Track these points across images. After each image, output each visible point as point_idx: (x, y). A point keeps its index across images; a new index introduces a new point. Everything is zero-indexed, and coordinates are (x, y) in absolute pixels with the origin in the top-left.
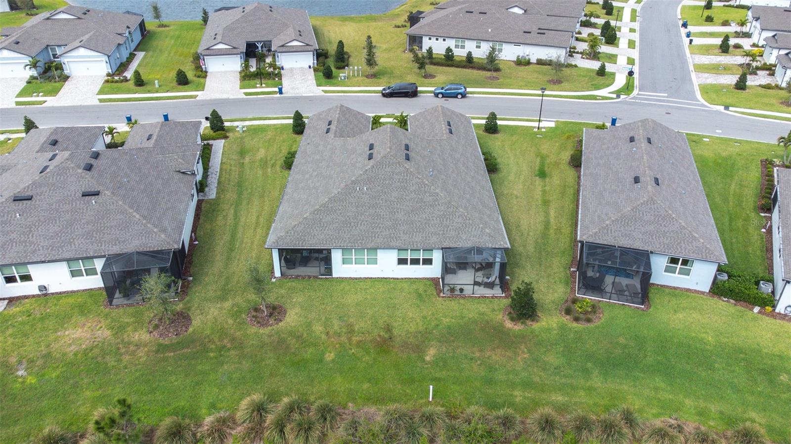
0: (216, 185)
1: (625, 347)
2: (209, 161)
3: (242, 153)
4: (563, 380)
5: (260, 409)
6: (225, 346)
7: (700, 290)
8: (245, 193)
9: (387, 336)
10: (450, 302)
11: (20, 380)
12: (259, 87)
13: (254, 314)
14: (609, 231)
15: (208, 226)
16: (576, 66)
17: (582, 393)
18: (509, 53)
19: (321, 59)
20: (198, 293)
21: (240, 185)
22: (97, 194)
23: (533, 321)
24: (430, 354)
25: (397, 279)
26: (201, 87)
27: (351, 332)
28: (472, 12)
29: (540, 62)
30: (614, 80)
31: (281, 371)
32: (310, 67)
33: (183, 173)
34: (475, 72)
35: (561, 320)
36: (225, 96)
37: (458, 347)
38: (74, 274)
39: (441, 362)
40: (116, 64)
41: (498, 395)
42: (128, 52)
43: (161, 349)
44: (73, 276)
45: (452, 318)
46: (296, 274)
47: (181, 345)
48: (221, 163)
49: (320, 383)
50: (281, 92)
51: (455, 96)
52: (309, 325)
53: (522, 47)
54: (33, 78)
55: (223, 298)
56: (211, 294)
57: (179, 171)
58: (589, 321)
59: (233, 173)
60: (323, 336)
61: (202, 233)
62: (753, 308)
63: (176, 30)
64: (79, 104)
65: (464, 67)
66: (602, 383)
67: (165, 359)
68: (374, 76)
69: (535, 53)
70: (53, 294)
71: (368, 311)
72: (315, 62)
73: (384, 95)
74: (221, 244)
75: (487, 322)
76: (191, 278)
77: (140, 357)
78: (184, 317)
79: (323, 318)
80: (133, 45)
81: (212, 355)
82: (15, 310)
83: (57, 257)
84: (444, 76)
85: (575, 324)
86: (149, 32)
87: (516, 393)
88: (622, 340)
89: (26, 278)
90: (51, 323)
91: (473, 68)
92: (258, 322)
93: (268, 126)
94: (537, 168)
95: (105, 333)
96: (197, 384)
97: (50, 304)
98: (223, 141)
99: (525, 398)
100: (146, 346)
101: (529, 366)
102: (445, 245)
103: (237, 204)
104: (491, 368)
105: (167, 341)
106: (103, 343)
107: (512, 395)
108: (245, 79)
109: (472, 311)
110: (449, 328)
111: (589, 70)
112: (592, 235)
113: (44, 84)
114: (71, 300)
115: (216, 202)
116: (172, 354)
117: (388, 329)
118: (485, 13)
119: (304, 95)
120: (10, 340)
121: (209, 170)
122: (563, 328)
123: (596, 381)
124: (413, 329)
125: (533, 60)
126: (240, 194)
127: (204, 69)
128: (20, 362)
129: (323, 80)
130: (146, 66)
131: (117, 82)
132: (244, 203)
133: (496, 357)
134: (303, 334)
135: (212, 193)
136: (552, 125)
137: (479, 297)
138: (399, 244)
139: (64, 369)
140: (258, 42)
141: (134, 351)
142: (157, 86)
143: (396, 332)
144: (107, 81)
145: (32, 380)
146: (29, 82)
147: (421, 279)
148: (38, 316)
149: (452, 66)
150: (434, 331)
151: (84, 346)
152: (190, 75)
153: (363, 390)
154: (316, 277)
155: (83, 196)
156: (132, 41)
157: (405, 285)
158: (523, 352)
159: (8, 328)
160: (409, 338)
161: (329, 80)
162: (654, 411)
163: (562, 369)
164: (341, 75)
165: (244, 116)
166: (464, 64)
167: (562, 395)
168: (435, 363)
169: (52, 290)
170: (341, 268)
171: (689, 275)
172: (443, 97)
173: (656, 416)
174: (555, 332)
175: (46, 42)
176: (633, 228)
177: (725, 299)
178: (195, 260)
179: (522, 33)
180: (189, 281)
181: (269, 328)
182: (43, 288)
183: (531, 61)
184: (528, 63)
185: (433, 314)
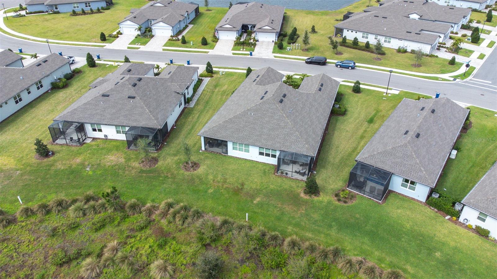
0: (196, 101)
1: (357, 219)
2: (198, 88)
3: (216, 86)
4: (316, 227)
5: (170, 206)
6: (168, 176)
7: (420, 200)
8: (208, 107)
9: (240, 188)
10: (278, 178)
11: (87, 172)
12: (242, 51)
13: (185, 165)
14: (374, 158)
15: (183, 121)
16: (437, 57)
17: (323, 235)
18: (395, 44)
19: (281, 38)
20: (166, 150)
21: (207, 102)
22: (134, 98)
23: (315, 196)
24: (257, 200)
25: (258, 162)
26: (212, 47)
27: (225, 182)
28: (378, 17)
29: (413, 52)
30: (459, 69)
31: (187, 192)
32: (273, 41)
33: (178, 93)
34: (369, 54)
35: (331, 199)
36: (222, 54)
37: (272, 200)
38: (118, 132)
39: (261, 205)
40: (177, 31)
41: (280, 226)
42: (185, 24)
43: (142, 171)
44: (117, 133)
45: (275, 186)
46: (212, 150)
47: (150, 172)
48: (203, 90)
49: (201, 201)
50: (251, 54)
51: (347, 67)
52: (208, 174)
53: (403, 41)
54: (139, 35)
55: (175, 155)
56: (172, 152)
57: (176, 92)
58: (345, 202)
59: (207, 96)
60: (212, 181)
61: (179, 123)
62: (446, 216)
63: (215, 13)
64: (153, 51)
65: (363, 50)
66: (336, 234)
67: (142, 176)
68: (307, 50)
69: (411, 46)
70: (109, 139)
71: (237, 174)
72: (277, 39)
73: (307, 62)
74: (186, 130)
75: (292, 191)
76: (166, 143)
77: (132, 173)
78: (156, 160)
79: (215, 173)
80: (189, 21)
81: (161, 179)
82: (94, 143)
83: (112, 124)
84: (348, 54)
85: (337, 202)
86: (200, 13)
87: (290, 227)
88: (357, 216)
89: (100, 130)
90: (104, 151)
91: (368, 51)
92: (186, 169)
93: (236, 73)
94: (370, 117)
95: (122, 160)
96: (151, 190)
97: (107, 143)
98: (210, 78)
99: (292, 230)
100: (136, 169)
101: (302, 216)
102: (282, 149)
103: (201, 112)
104: (283, 214)
105: (145, 169)
106: (120, 164)
107: (287, 228)
108: (236, 45)
109: (287, 184)
110: (272, 190)
111: (445, 60)
112: (363, 158)
113: (142, 39)
114: (115, 143)
115: (192, 109)
116: (145, 175)
117: (243, 185)
118: (386, 18)
119: (263, 57)
120: (88, 155)
121: (197, 93)
122: (329, 203)
123: (333, 232)
124: (254, 186)
125: (409, 50)
126: (205, 107)
127: (217, 38)
128: (89, 165)
129: (277, 49)
130: (190, 33)
131: (174, 40)
132: (205, 112)
133: (288, 208)
134: (203, 178)
135: (192, 105)
136: (397, 92)
137: (294, 179)
138: (260, 144)
139: (103, 171)
140: (249, 25)
141: (131, 170)
142: (192, 45)
143: (245, 187)
144: (170, 40)
145: (91, 173)
146: (136, 37)
147: (270, 164)
148: (101, 147)
149: (356, 49)
150: (264, 190)
151: (113, 164)
152: (209, 40)
153: (218, 209)
154: (220, 154)
155: (128, 98)
156: (189, 18)
157: (260, 166)
158: (303, 210)
159: (88, 150)
160: (251, 191)
161: (280, 50)
162: (356, 253)
163: (318, 222)
164: (288, 48)
165: (226, 66)
166: (364, 48)
167: (312, 234)
168: (257, 205)
169: (109, 138)
170: (232, 151)
171: (414, 191)
172: (340, 67)
173: (354, 255)
174: (324, 204)
175: (148, 18)
176: (388, 159)
177: (432, 208)
178: (171, 136)
179: (405, 32)
180: (164, 144)
181: (189, 172)
182: (106, 136)
183: (407, 51)
184: (405, 51)
185: (267, 182)
